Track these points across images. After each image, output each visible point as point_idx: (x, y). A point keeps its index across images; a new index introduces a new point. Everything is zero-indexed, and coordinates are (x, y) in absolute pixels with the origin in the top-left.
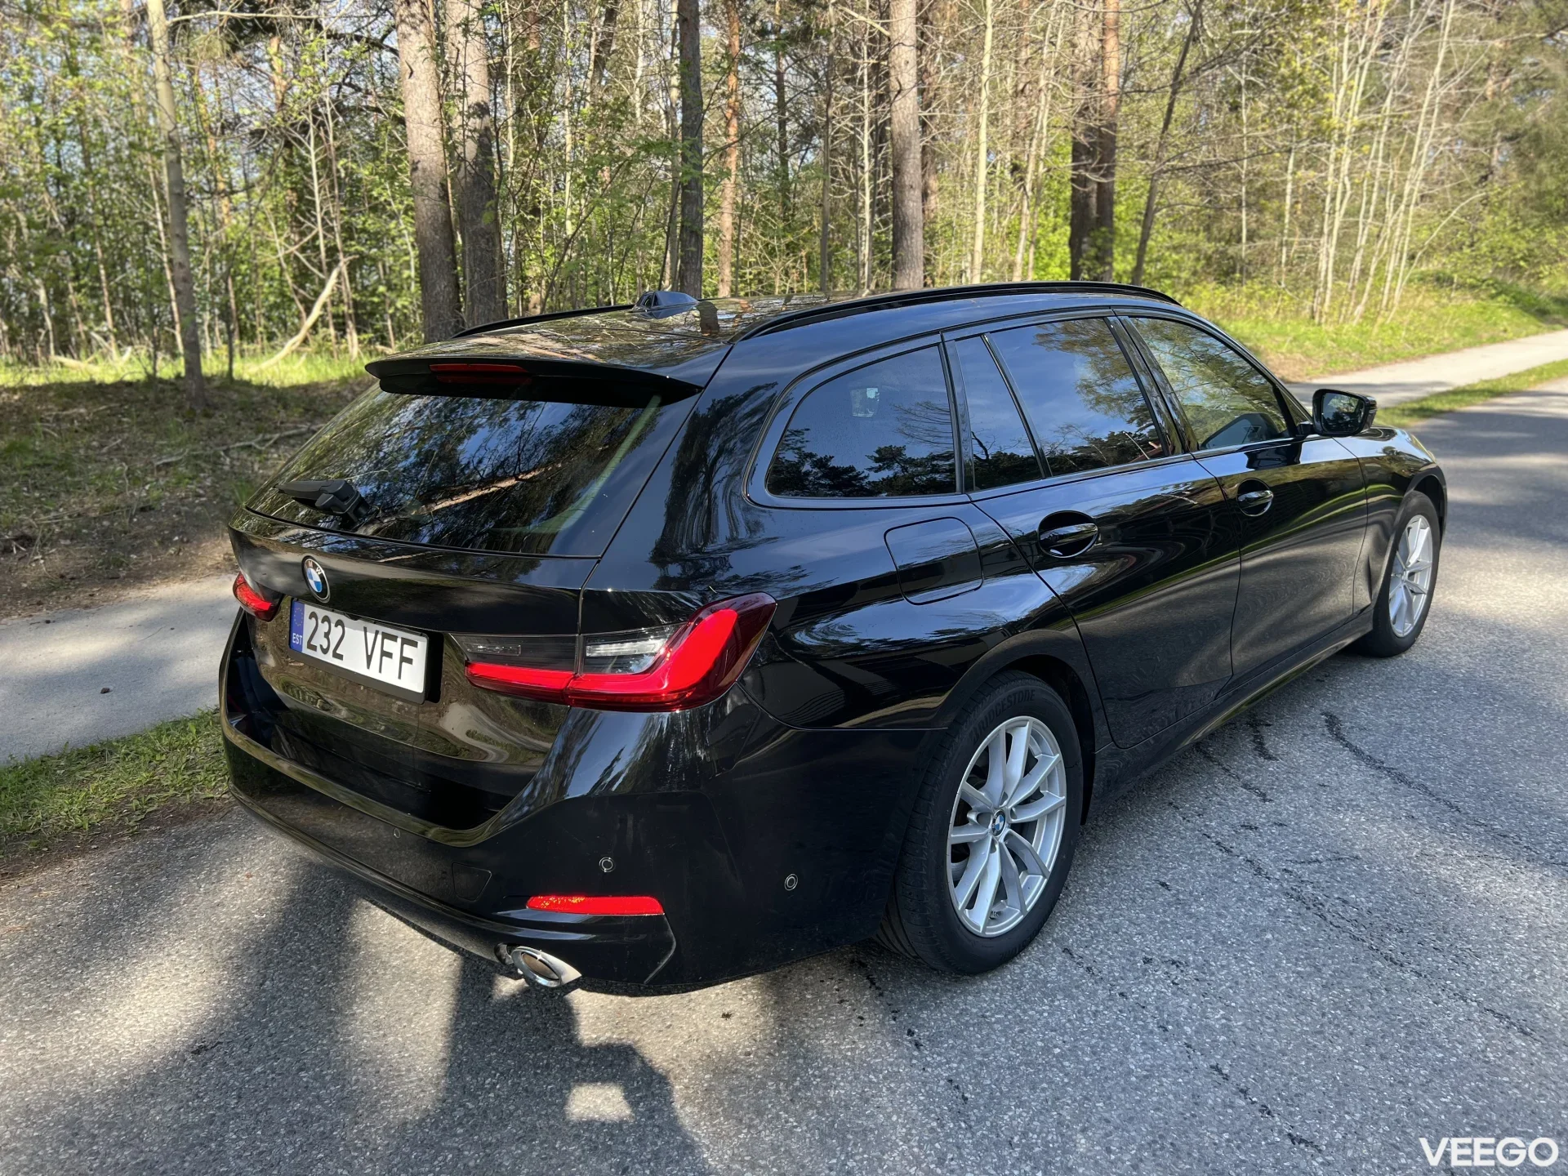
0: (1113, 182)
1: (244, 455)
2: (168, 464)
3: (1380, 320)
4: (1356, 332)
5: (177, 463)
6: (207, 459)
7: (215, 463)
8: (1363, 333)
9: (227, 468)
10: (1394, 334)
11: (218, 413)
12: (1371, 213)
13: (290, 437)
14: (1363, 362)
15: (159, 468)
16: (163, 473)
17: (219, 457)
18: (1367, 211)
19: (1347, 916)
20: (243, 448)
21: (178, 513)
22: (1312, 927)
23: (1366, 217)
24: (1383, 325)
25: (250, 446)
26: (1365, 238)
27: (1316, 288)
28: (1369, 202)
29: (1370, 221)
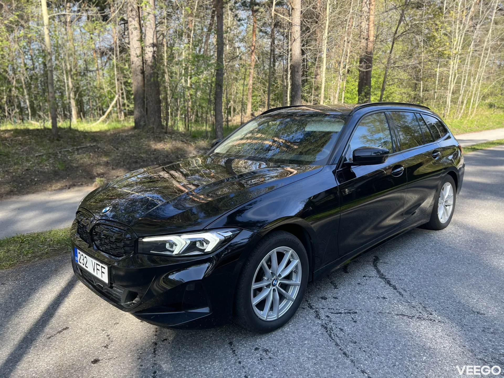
0: (371, 71)
1: (66, 153)
2: (40, 156)
3: (468, 118)
4: (458, 122)
5: (43, 155)
6: (53, 154)
7: (56, 156)
8: (461, 122)
9: (59, 157)
10: (472, 123)
11: (62, 140)
12: (465, 83)
13: (83, 148)
14: (459, 132)
15: (37, 157)
16: (37, 158)
17: (57, 154)
18: (464, 82)
19: (339, 336)
20: (66, 151)
21: (38, 171)
22: (324, 339)
23: (463, 84)
24: (469, 120)
25: (68, 151)
26: (463, 91)
27: (445, 107)
28: (464, 80)
29: (465, 85)
